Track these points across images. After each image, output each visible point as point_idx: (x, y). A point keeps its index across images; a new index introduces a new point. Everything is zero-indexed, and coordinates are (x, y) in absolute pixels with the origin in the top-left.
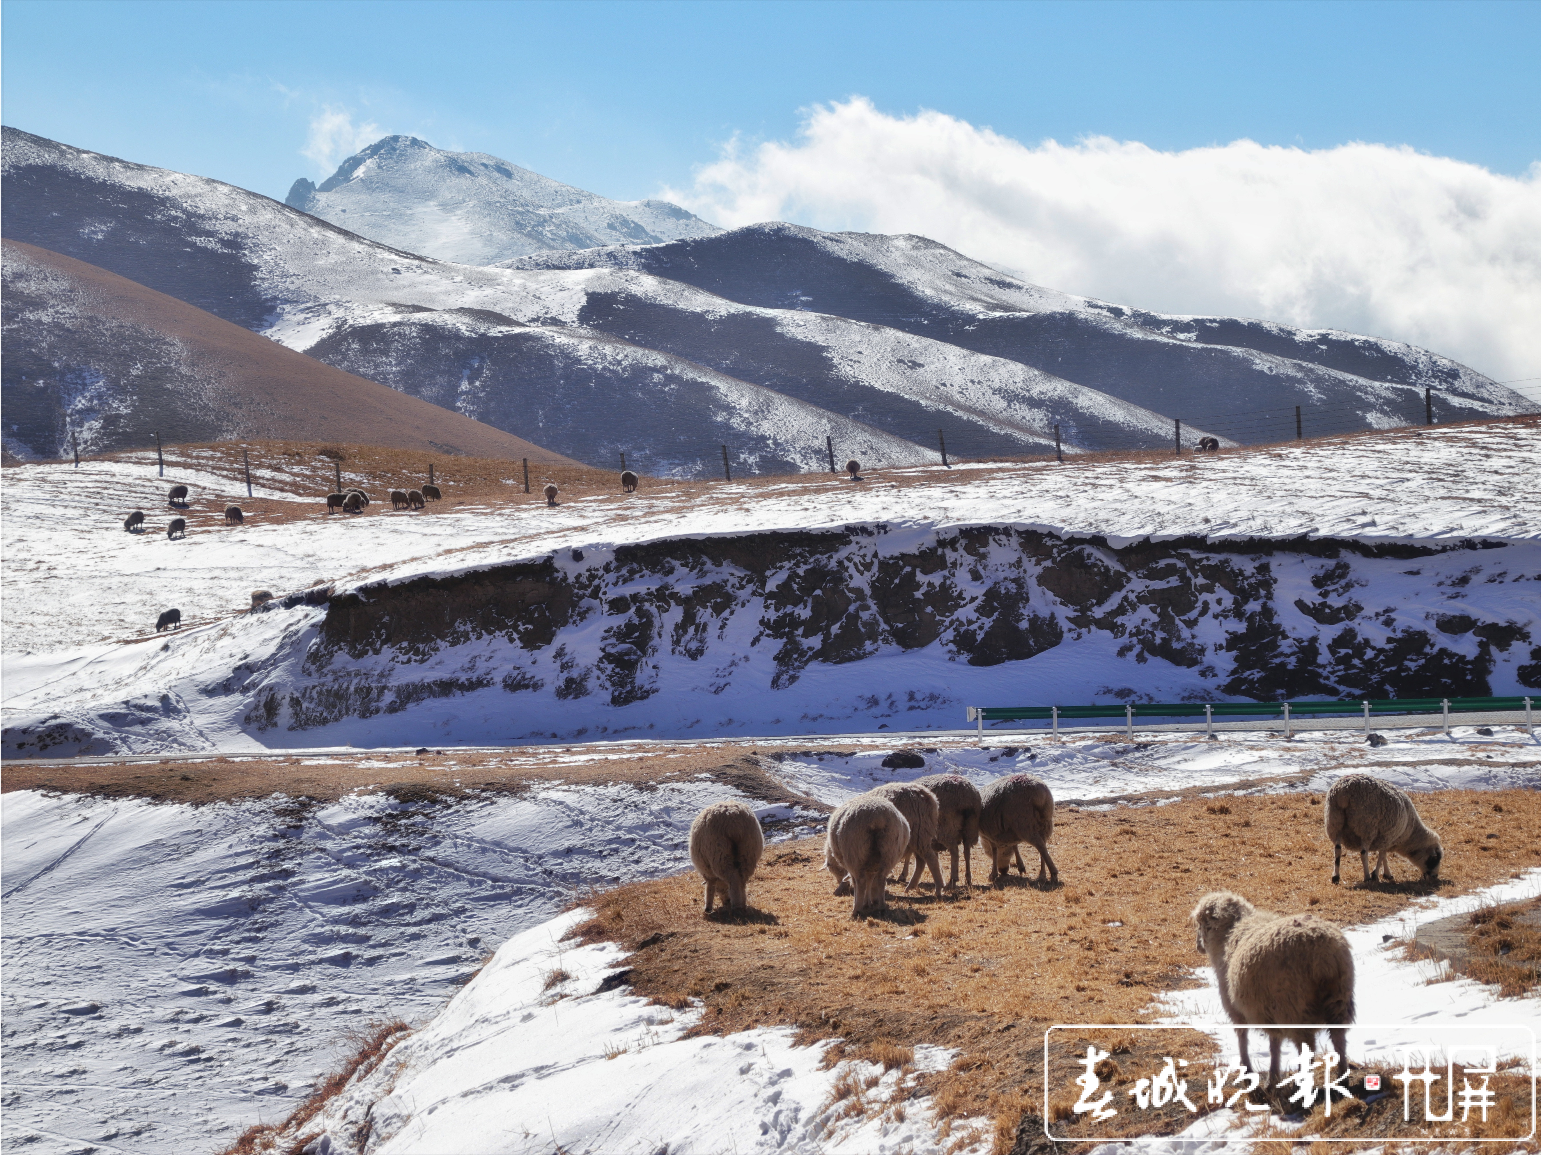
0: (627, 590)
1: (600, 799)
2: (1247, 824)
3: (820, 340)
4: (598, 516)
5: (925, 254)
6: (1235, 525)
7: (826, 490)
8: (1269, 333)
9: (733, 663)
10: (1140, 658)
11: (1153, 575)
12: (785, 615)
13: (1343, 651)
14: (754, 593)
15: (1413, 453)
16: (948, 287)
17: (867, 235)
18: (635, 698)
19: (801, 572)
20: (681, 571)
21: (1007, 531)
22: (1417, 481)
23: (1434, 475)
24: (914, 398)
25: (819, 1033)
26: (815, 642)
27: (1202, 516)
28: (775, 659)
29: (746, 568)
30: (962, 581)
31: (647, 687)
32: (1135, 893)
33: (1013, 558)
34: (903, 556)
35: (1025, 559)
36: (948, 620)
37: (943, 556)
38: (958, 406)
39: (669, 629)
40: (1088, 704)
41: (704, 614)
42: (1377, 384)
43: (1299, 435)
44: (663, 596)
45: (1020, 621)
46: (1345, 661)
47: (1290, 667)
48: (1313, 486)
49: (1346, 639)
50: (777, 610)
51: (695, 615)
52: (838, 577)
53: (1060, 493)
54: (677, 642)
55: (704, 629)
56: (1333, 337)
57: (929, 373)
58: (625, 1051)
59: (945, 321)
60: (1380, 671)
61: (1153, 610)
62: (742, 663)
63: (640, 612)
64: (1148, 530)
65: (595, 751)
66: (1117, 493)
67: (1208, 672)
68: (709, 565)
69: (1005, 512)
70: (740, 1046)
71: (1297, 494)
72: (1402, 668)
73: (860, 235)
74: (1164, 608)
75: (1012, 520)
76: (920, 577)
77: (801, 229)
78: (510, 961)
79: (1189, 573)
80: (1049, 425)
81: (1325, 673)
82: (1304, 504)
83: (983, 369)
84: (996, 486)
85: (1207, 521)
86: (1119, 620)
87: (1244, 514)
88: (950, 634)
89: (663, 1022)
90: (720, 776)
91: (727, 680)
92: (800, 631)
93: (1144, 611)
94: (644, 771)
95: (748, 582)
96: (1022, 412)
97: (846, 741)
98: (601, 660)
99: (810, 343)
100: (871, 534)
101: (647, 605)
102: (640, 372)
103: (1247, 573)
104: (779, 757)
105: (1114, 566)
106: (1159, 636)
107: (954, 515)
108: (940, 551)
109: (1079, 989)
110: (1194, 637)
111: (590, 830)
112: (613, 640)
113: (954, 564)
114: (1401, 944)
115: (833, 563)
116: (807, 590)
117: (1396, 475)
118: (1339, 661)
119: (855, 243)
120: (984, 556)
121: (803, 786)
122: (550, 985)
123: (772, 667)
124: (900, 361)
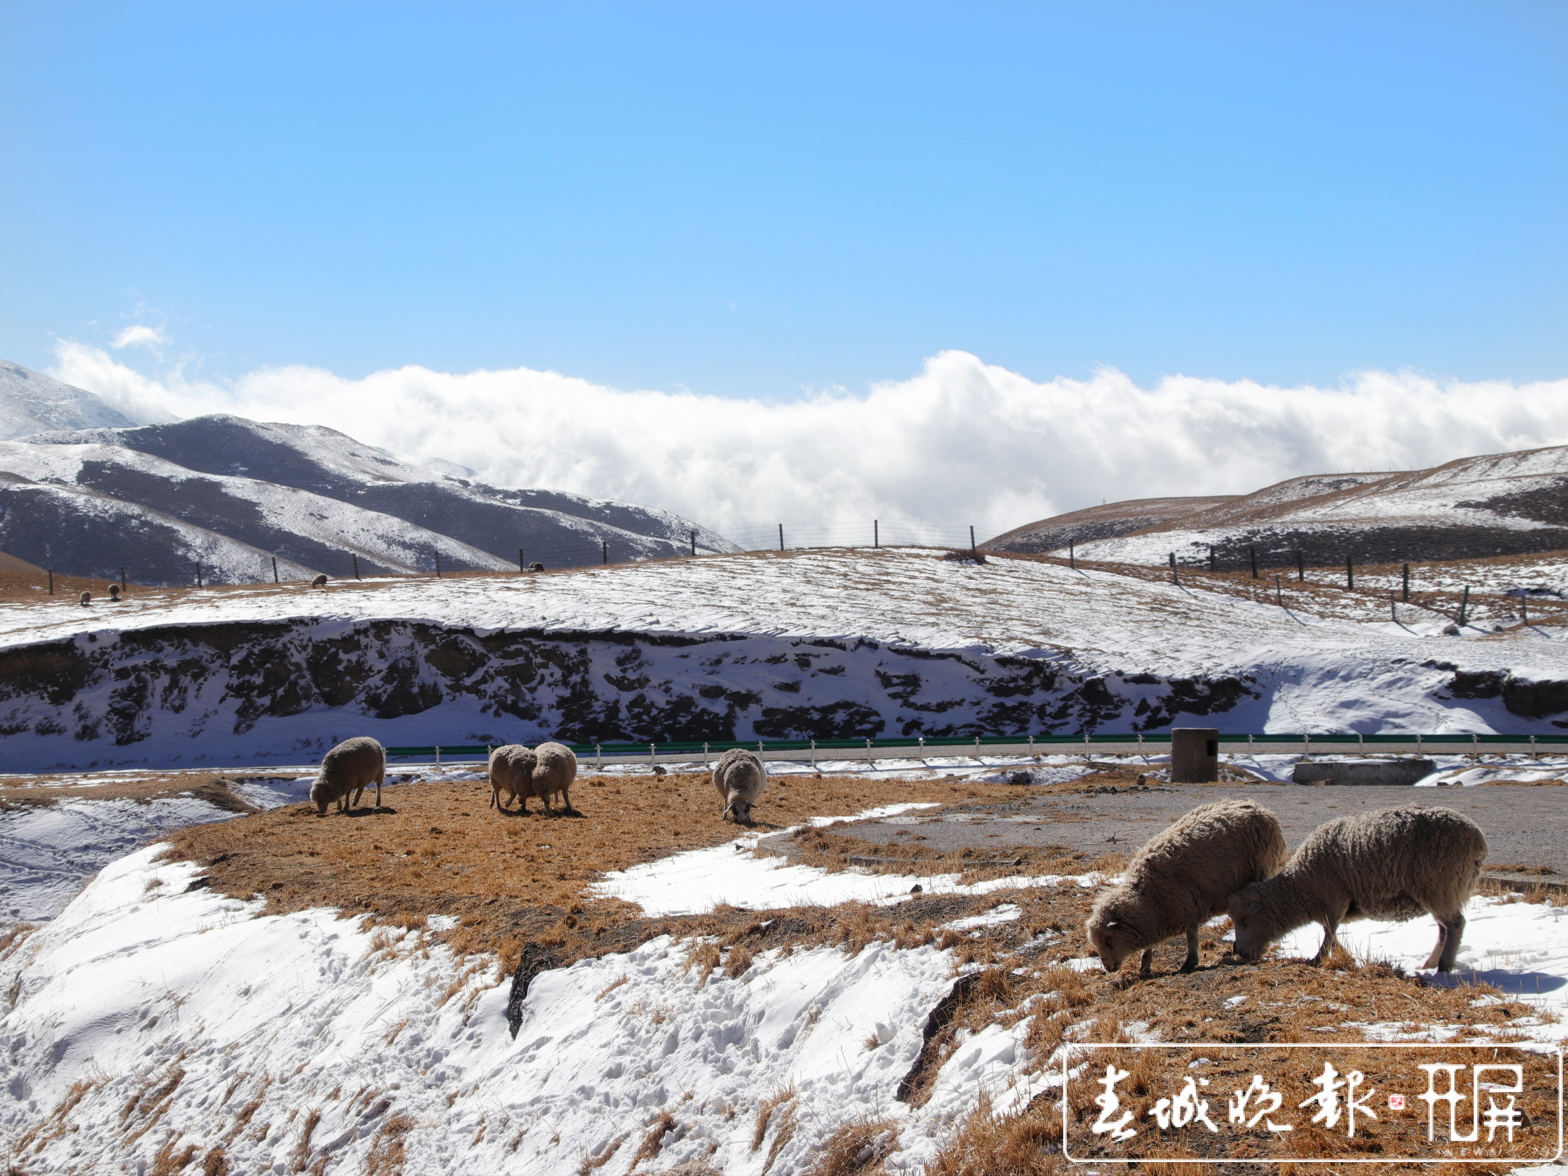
0: (129, 663)
1: (110, 810)
2: (618, 792)
3: (254, 498)
4: (106, 611)
5: (330, 440)
6: (563, 622)
7: (275, 594)
8: (570, 501)
9: (206, 716)
10: (497, 714)
11: (506, 656)
12: (245, 681)
13: (636, 710)
14: (221, 666)
15: (684, 575)
16: (345, 463)
17: (288, 425)
18: (134, 740)
19: (256, 651)
20: (168, 649)
21: (404, 623)
22: (687, 593)
23: (698, 590)
24: (321, 541)
25: (355, 911)
26: (266, 701)
27: (541, 615)
28: (237, 712)
29: (217, 647)
30: (372, 658)
31: (142, 732)
32: (553, 830)
33: (408, 643)
34: (330, 640)
35: (416, 643)
36: (361, 687)
37: (358, 641)
38: (352, 547)
39: (159, 690)
40: (460, 745)
41: (185, 680)
42: (644, 538)
43: (605, 562)
44: (155, 667)
45: (412, 687)
46: (638, 716)
47: (600, 721)
48: (617, 596)
49: (638, 701)
50: (238, 678)
51: (178, 681)
52: (283, 655)
53: (442, 598)
54: (165, 700)
55: (185, 691)
56: (614, 504)
57: (331, 524)
58: (211, 928)
59: (344, 487)
60: (661, 723)
61: (506, 680)
62: (212, 716)
63: (138, 679)
64: (503, 625)
65: (105, 776)
66: (481, 598)
67: (543, 724)
68: (189, 645)
69: (402, 610)
70: (299, 921)
71: (606, 601)
72: (675, 722)
73: (283, 425)
74: (514, 679)
75: (407, 617)
76: (342, 656)
77: (240, 419)
78: (114, 876)
79: (531, 655)
80: (418, 561)
81: (624, 725)
82: (611, 608)
83: (370, 522)
84: (396, 592)
85: (544, 618)
86: (482, 687)
87: (569, 614)
88: (362, 696)
89: (236, 910)
90: (198, 794)
91: (202, 727)
92: (255, 693)
93: (500, 681)
94: (142, 791)
95: (218, 658)
96: (398, 552)
97: (289, 770)
98: (109, 713)
99: (246, 501)
100: (307, 625)
101: (143, 674)
102: (122, 519)
103: (572, 655)
104: (241, 781)
105: (479, 649)
106: (510, 699)
107: (367, 612)
108: (356, 638)
109: (534, 881)
110: (534, 699)
111: (102, 832)
112: (118, 699)
113: (366, 647)
114: (749, 850)
115: (279, 646)
116: (261, 664)
117: (672, 589)
118: (634, 717)
119: (280, 431)
120: (387, 642)
121: (258, 802)
122: (148, 889)
123: (234, 718)
124: (311, 514)
